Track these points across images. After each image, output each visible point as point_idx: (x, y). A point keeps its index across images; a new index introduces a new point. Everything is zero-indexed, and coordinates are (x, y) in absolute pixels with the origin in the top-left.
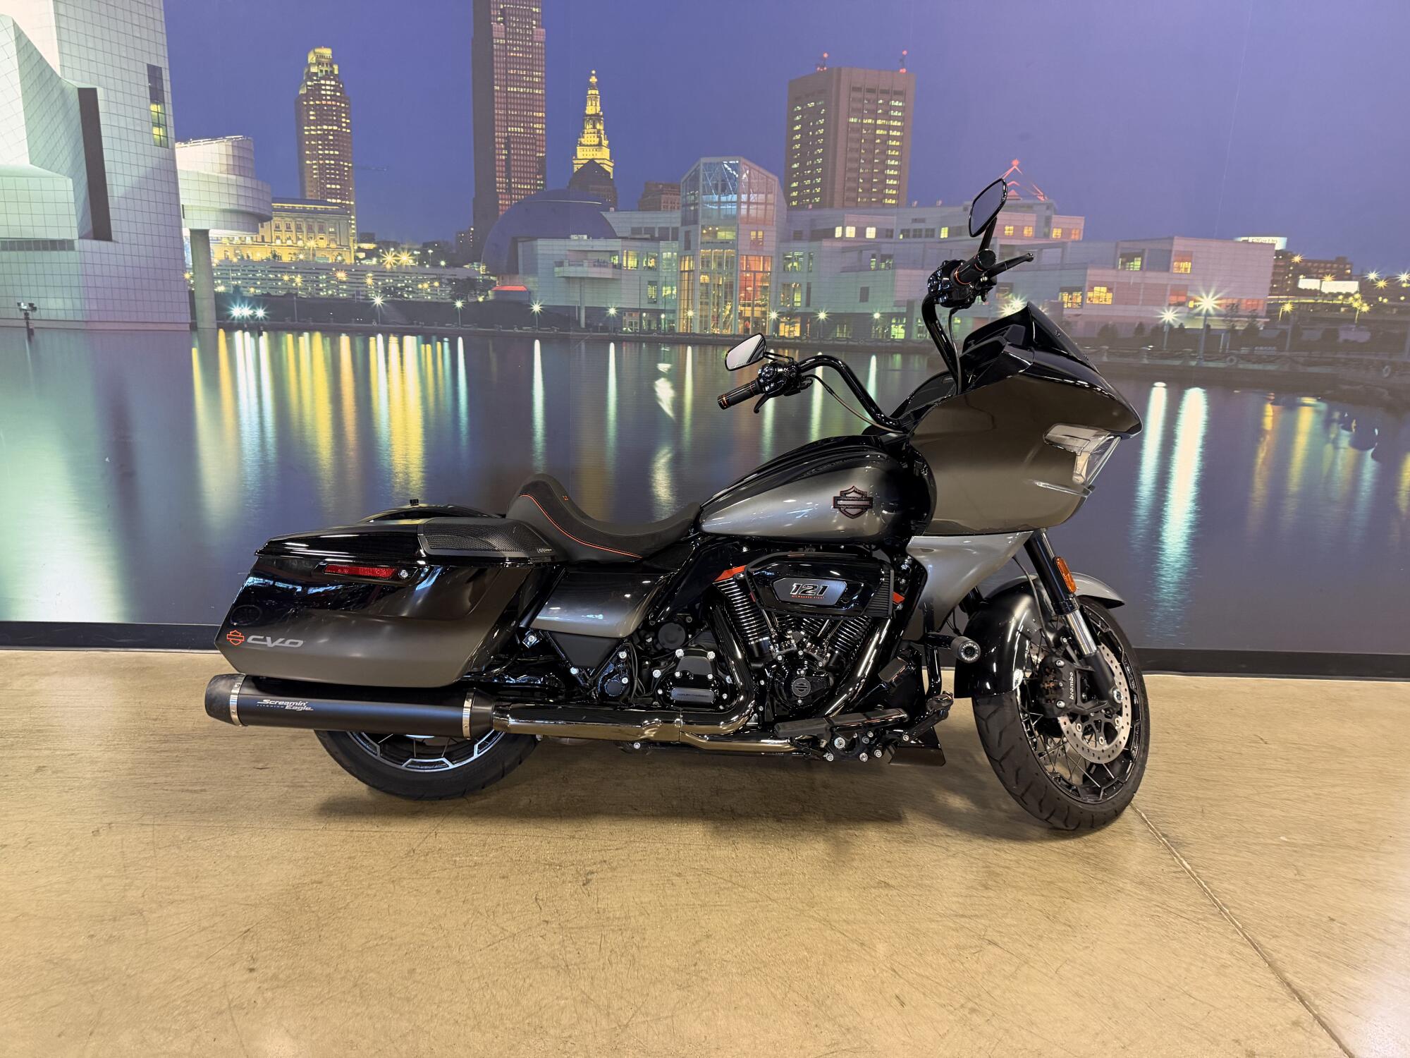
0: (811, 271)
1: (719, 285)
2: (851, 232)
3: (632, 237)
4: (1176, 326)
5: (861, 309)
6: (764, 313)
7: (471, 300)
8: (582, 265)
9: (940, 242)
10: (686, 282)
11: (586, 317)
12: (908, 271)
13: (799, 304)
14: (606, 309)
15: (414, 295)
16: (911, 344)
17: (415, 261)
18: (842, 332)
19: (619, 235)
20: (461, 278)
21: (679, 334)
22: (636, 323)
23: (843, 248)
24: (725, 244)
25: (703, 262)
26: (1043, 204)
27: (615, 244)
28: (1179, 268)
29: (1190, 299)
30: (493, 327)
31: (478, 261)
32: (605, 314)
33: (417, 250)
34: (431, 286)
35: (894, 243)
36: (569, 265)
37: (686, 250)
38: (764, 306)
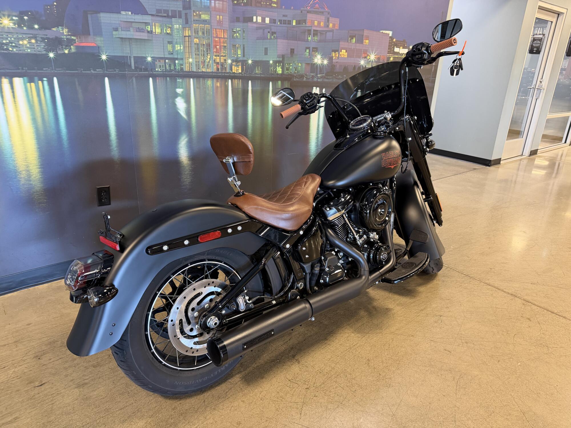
0: (244, 39)
1: (203, 44)
2: (259, 19)
3: (157, 14)
4: (364, 67)
5: (265, 58)
6: (225, 60)
7: (59, 52)
8: (129, 31)
9: (293, 27)
10: (187, 42)
11: (134, 63)
12: (282, 40)
13: (240, 56)
14: (146, 58)
15: (18, 49)
16: (284, 76)
17: (15, 24)
18: (258, 69)
19: (150, 13)
20: (51, 37)
21: (186, 72)
22: (163, 66)
23: (257, 27)
24: (205, 22)
25: (195, 31)
26: (326, 12)
27: (147, 19)
28: (365, 42)
29: (368, 55)
30: (77, 70)
31: (62, 26)
32: (145, 61)
33: (16, 16)
34: (29, 43)
35: (277, 26)
36: (122, 30)
37: (186, 24)
38: (225, 56)
